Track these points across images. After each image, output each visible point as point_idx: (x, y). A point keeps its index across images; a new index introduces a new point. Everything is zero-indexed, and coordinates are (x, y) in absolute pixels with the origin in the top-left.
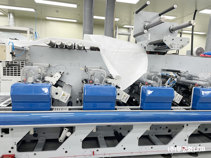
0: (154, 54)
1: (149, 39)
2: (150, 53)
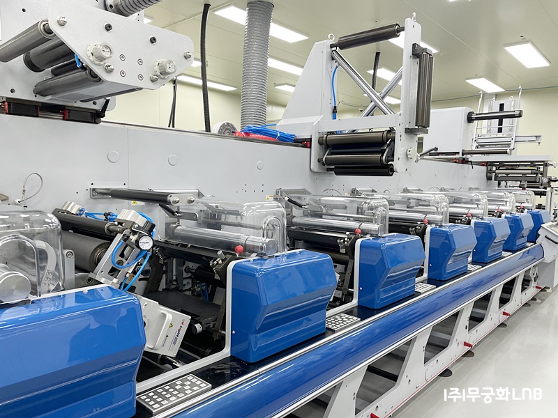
2: (11, 107)
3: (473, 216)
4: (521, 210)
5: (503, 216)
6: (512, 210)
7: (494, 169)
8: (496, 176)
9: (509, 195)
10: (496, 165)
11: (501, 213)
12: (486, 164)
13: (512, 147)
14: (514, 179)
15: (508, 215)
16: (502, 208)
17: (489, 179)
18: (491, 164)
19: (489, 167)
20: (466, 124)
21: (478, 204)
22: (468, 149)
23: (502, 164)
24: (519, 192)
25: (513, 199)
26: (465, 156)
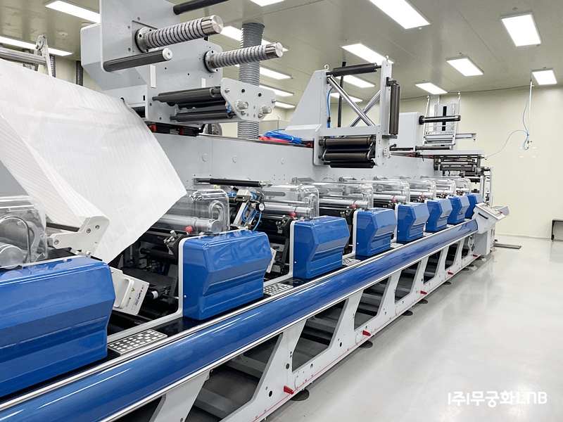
0: (169, 133)
1: (153, 84)
2: (158, 128)
3: (425, 197)
4: (461, 193)
5: (447, 197)
6: (454, 193)
7: (440, 161)
8: (441, 167)
9: (451, 182)
10: (441, 158)
11: (446, 195)
12: (434, 157)
13: (453, 143)
14: (456, 169)
15: (451, 197)
16: (446, 191)
17: (436, 169)
18: (437, 157)
19: (436, 160)
20: (418, 126)
21: (429, 189)
22: (419, 145)
23: (445, 157)
24: (459, 180)
25: (455, 185)
26: (417, 151)
